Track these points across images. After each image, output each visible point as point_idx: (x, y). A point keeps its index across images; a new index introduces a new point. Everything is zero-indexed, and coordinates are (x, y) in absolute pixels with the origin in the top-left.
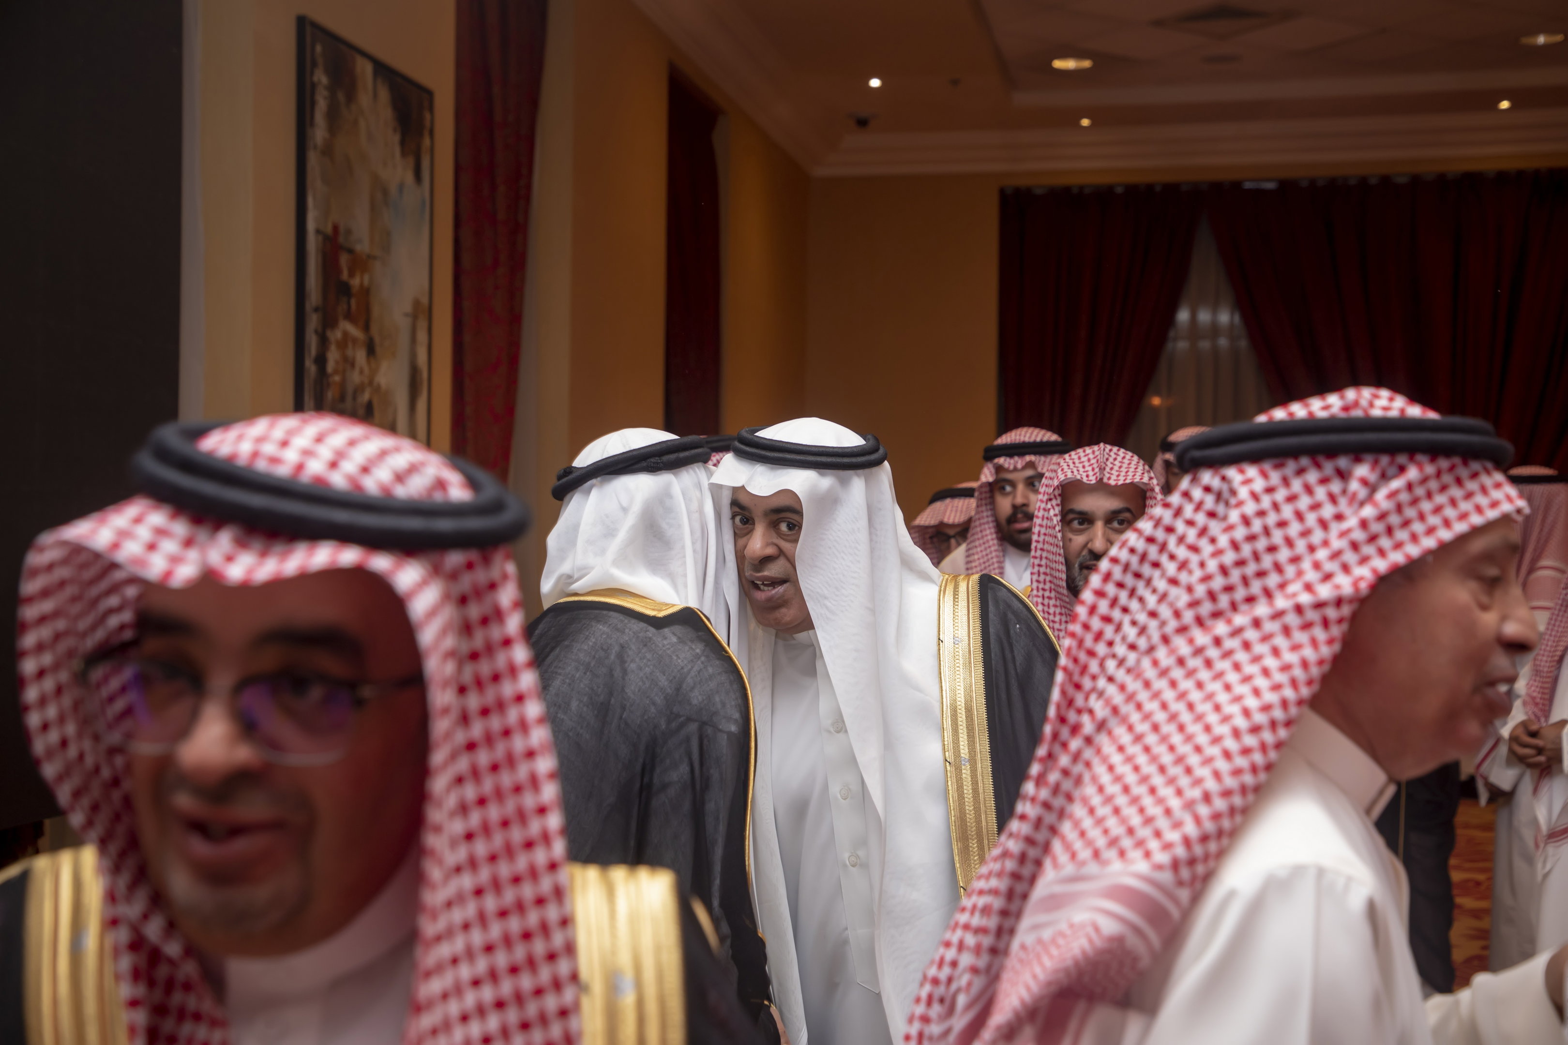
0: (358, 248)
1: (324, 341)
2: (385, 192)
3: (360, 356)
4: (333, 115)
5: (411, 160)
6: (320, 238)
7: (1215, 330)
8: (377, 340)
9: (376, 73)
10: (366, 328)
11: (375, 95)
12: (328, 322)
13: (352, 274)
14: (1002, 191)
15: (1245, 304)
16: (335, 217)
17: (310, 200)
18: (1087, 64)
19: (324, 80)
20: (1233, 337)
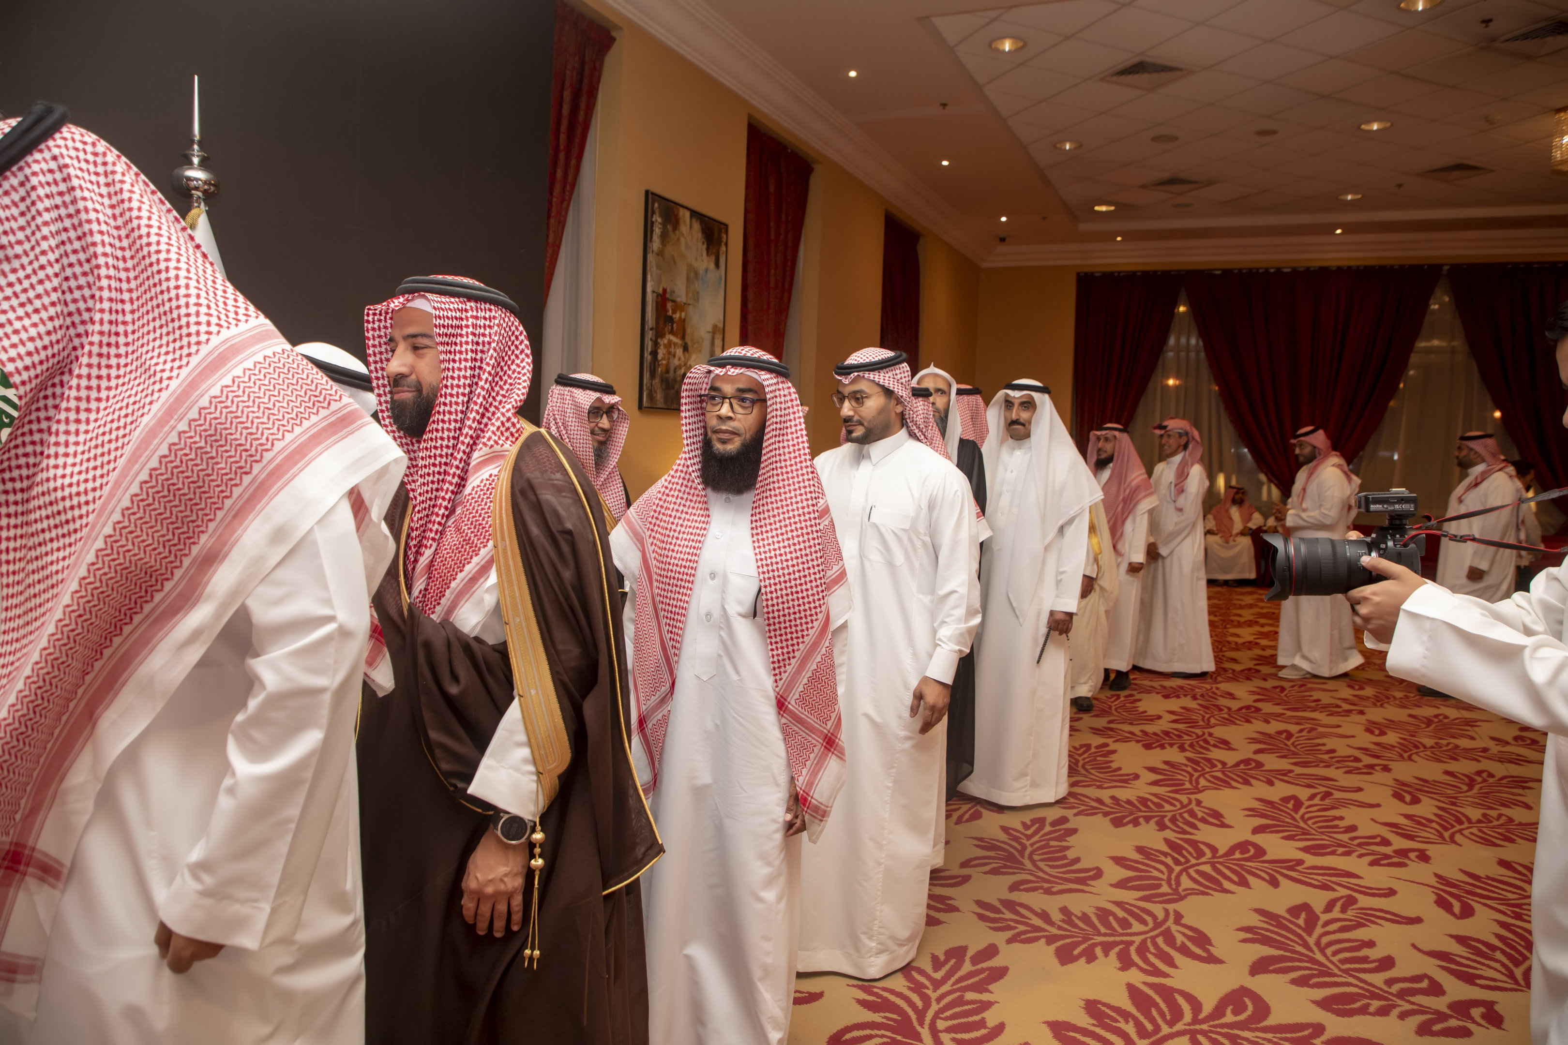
0: (679, 300)
1: (656, 344)
2: (696, 273)
3: (679, 352)
4: (664, 236)
5: (713, 258)
6: (656, 295)
7: (1188, 348)
8: (690, 344)
9: (691, 217)
10: (683, 338)
11: (691, 227)
12: (659, 334)
13: (674, 312)
14: (1078, 274)
15: (1203, 334)
16: (664, 284)
17: (649, 277)
18: (1112, 208)
19: (659, 220)
20: (1198, 352)
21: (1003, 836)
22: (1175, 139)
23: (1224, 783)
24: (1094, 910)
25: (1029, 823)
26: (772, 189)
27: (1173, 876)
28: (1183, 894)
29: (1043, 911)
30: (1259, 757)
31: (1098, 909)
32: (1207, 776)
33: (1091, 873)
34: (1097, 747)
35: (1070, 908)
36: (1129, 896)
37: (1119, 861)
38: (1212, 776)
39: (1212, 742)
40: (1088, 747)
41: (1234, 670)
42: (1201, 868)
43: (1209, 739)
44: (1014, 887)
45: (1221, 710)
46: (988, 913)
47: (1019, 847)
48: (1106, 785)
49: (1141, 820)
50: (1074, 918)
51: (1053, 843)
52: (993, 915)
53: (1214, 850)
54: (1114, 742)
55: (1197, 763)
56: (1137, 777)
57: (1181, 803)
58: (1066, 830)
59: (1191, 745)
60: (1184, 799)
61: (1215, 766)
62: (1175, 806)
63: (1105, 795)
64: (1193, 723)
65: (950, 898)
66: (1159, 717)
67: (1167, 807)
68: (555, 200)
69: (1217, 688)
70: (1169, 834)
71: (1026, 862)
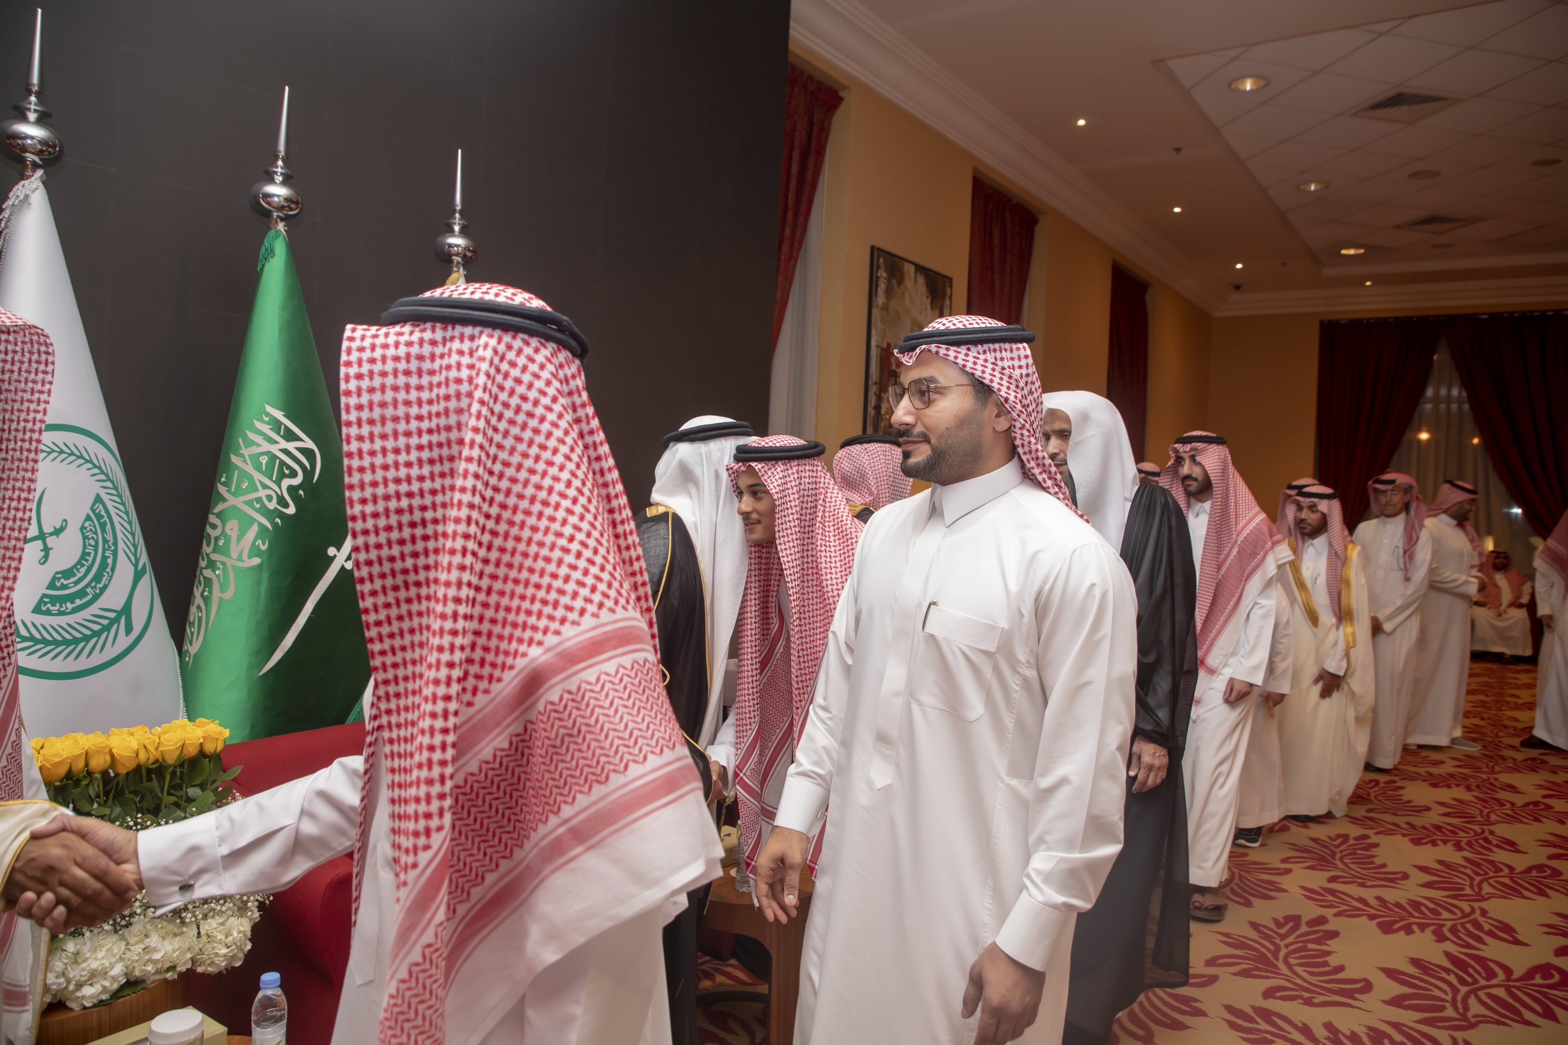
4: (889, 292)
6: (879, 349)
7: (1449, 400)
9: (916, 271)
11: (916, 281)
14: (1321, 322)
15: (1467, 383)
16: (888, 339)
17: (873, 332)
18: (1362, 251)
19: (884, 275)
20: (1460, 404)
21: (1253, 935)
22: (1438, 174)
23: (1513, 890)
24: (1365, 1030)
25: (1282, 921)
26: (996, 241)
27: (1459, 997)
28: (1473, 1020)
29: (1303, 1024)
30: (1554, 863)
31: (1370, 1028)
32: (1491, 881)
33: (1359, 986)
34: (1356, 839)
35: (1337, 1024)
36: (1407, 1017)
37: (1391, 973)
38: (1497, 882)
39: (1495, 842)
40: (1346, 837)
41: (1514, 760)
42: (1494, 991)
43: (1490, 837)
44: (1269, 994)
45: (1504, 805)
46: (1239, 1022)
47: (1272, 947)
48: (1369, 883)
49: (1415, 927)
50: (1340, 1036)
51: (1311, 946)
52: (1246, 1024)
53: (1508, 971)
54: (1376, 834)
55: (1478, 865)
56: (1406, 876)
57: (1462, 911)
58: (1325, 931)
59: (1469, 844)
60: (1465, 906)
61: (1501, 870)
62: (1454, 914)
63: (1369, 895)
64: (1470, 818)
65: (1196, 1000)
66: (1428, 809)
67: (1445, 915)
68: (783, 257)
69: (1496, 779)
70: (1449, 947)
71: (1281, 965)
